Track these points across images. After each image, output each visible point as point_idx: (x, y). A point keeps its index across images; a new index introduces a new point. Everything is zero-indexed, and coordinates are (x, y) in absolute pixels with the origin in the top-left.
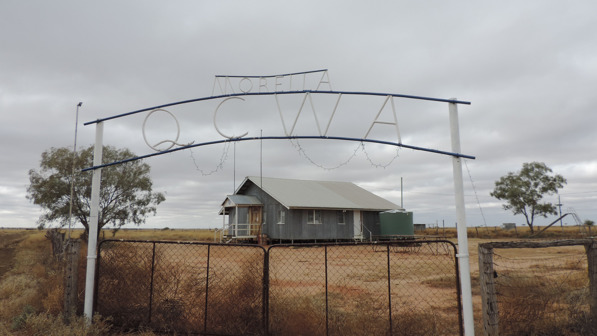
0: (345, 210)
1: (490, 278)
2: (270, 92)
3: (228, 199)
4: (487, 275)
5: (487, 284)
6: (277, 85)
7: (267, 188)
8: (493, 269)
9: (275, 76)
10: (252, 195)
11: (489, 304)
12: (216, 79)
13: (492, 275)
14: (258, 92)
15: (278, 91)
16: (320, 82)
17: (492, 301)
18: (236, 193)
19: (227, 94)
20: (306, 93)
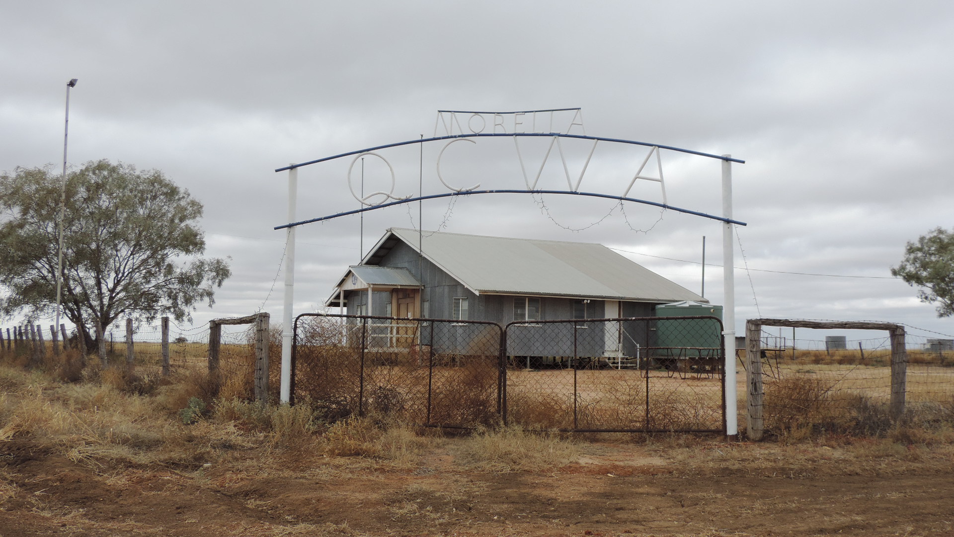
0: (587, 300)
1: (755, 357)
2: (507, 133)
3: (351, 274)
4: (753, 353)
5: (753, 362)
6: (516, 124)
7: (430, 253)
8: (759, 347)
9: (514, 113)
10: (399, 266)
11: (753, 384)
12: (438, 115)
13: (759, 355)
14: (492, 133)
15: (518, 132)
16: (571, 123)
17: (757, 381)
18: (365, 261)
19: (453, 134)
20: (554, 137)
